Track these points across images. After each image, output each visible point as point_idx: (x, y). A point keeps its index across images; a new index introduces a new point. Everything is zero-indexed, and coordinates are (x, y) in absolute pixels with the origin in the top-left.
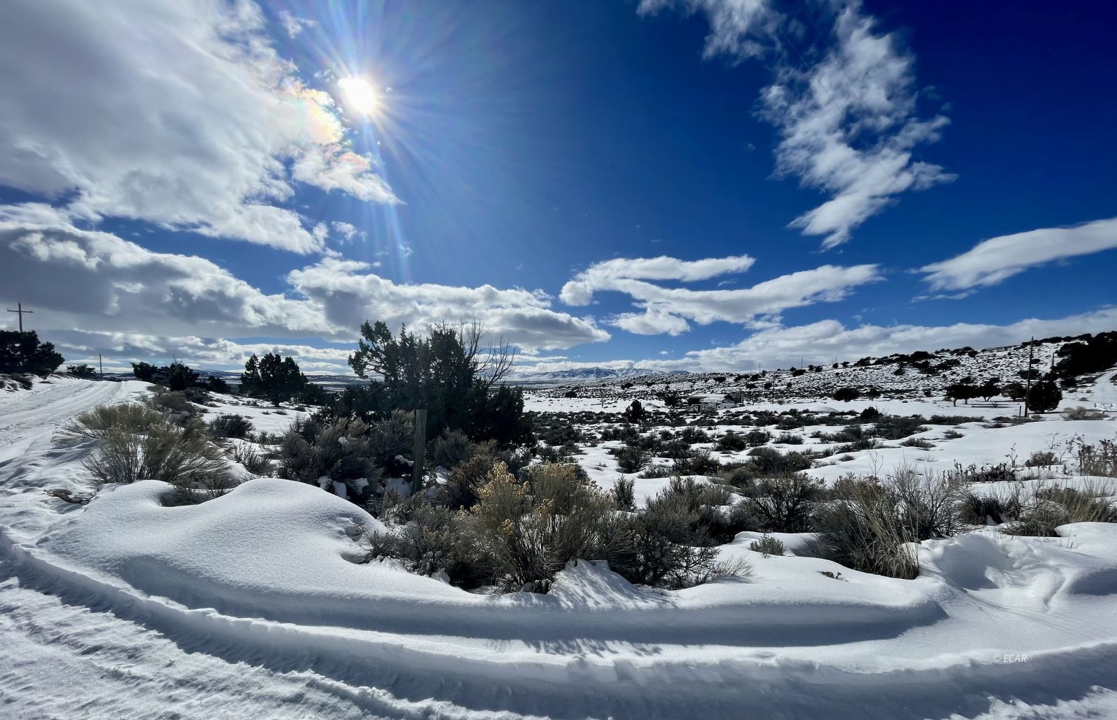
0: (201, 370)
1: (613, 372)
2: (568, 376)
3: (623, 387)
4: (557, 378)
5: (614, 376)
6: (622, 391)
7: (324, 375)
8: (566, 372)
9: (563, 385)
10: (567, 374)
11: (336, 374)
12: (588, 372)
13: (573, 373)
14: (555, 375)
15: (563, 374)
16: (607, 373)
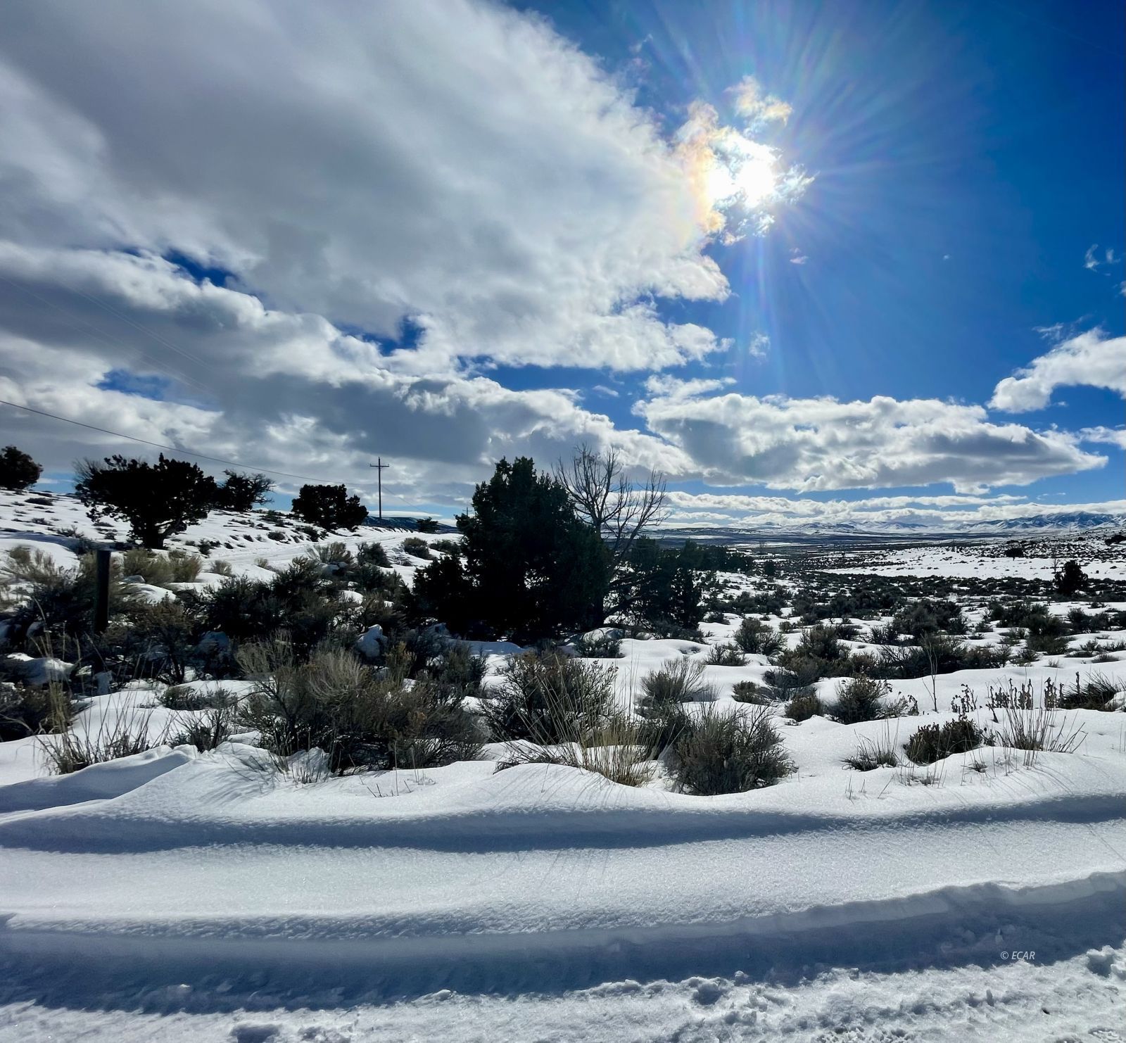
1: (1108, 519)
2: (1033, 525)
3: (1108, 542)
4: (1014, 529)
5: (1111, 525)
6: (1106, 547)
8: (1030, 519)
9: (1012, 538)
10: (1031, 522)
12: (1064, 519)
13: (1039, 521)
14: (1010, 524)
15: (1025, 522)
16: (1098, 520)
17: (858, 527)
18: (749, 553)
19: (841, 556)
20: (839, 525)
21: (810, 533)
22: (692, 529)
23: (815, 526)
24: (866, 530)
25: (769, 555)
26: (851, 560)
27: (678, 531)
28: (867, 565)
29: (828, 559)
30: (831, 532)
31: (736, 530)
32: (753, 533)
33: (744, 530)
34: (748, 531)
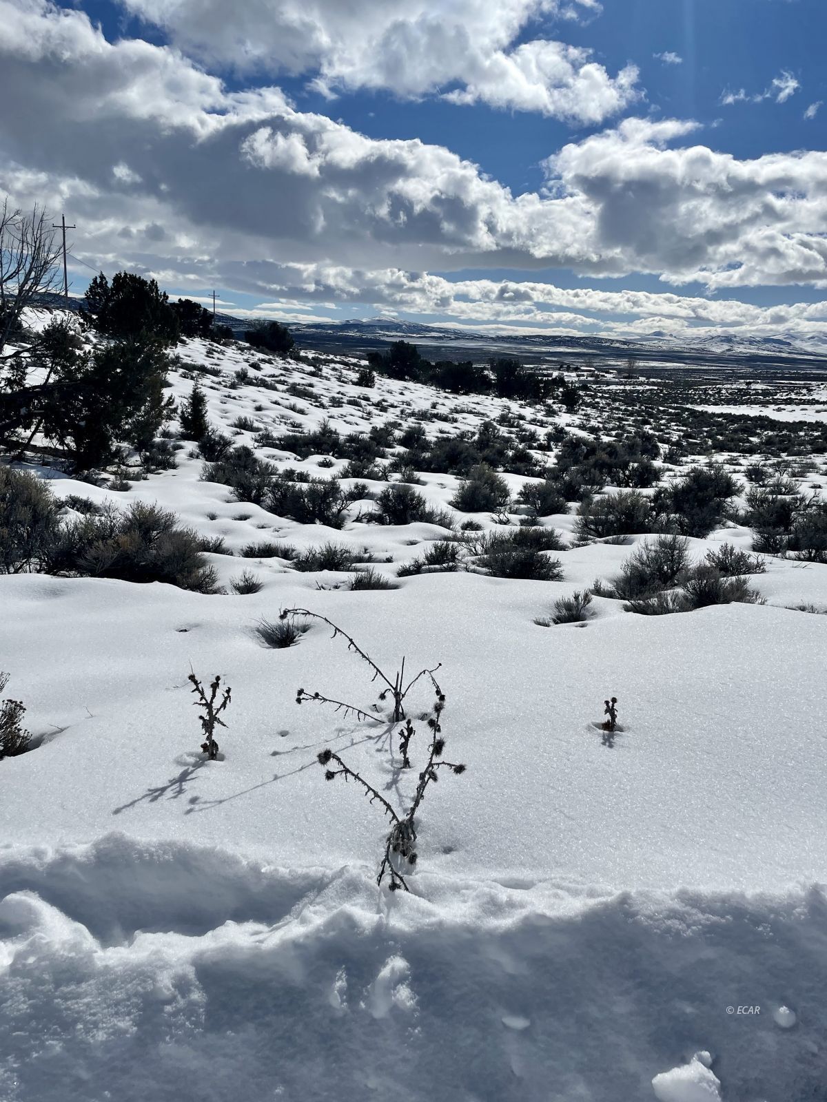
0: (396, 321)
17: (798, 344)
18: (612, 376)
19: (744, 387)
20: (767, 340)
21: (719, 351)
22: (544, 337)
23: (728, 339)
24: (810, 349)
25: (642, 379)
26: (757, 394)
27: (525, 339)
28: (775, 402)
29: (720, 389)
30: (753, 350)
31: (607, 340)
32: (631, 346)
33: (618, 341)
34: (624, 343)
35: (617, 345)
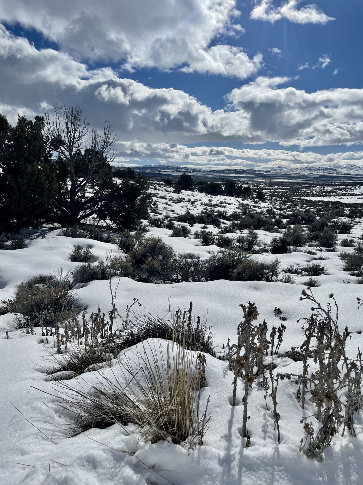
0: (166, 165)
7: (239, 169)
11: (248, 169)
17: (340, 170)
18: (263, 186)
19: (322, 189)
20: (327, 169)
21: (306, 174)
22: (231, 170)
23: (310, 169)
24: (345, 172)
25: (276, 187)
26: (328, 192)
27: (222, 171)
28: (338, 195)
29: (312, 190)
30: (321, 173)
31: (258, 171)
32: (268, 173)
33: (262, 171)
34: (265, 172)
35: (263, 173)
